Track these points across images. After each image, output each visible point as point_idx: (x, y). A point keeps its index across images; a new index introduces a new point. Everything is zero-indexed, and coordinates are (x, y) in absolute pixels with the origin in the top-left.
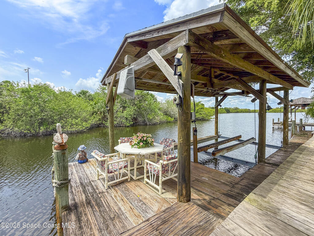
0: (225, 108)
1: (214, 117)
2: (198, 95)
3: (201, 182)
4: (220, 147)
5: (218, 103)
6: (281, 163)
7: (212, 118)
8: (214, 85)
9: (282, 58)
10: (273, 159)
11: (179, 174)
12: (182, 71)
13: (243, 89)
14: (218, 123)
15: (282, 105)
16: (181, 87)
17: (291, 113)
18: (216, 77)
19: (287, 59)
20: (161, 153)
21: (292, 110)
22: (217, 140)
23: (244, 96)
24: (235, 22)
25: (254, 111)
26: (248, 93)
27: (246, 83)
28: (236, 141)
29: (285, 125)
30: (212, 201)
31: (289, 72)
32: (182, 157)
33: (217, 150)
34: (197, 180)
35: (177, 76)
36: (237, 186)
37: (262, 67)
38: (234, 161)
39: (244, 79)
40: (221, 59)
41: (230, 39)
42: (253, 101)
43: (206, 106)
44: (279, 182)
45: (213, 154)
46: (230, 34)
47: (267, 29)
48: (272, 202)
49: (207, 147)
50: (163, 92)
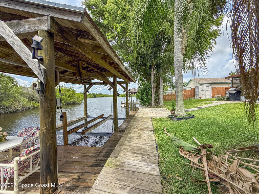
0: (93, 94)
1: (84, 101)
2: (68, 82)
3: (71, 163)
4: (89, 126)
5: (86, 90)
6: (126, 129)
7: (82, 102)
8: (82, 75)
9: (124, 64)
10: (122, 127)
11: (43, 166)
12: (43, 55)
13: (104, 80)
14: (87, 106)
15: (125, 93)
16: (43, 72)
17: (130, 97)
18: (84, 68)
19: (126, 64)
20: (19, 146)
21: (130, 95)
22: (86, 120)
23: (104, 85)
24: (93, 28)
25: (111, 96)
26: (107, 84)
27: (105, 77)
28: (101, 119)
29: (127, 104)
30: (81, 177)
31: (127, 73)
32: (46, 147)
33: (86, 128)
34: (67, 162)
35: (37, 60)
36: (100, 155)
37: (114, 67)
38: (99, 134)
39: (104, 73)
40: (85, 54)
41: (91, 40)
42: (110, 89)
43: (77, 92)
44: (124, 144)
45: (83, 133)
46: (91, 36)
47: (116, 43)
48: (121, 158)
49: (78, 128)
50: (25, 76)
